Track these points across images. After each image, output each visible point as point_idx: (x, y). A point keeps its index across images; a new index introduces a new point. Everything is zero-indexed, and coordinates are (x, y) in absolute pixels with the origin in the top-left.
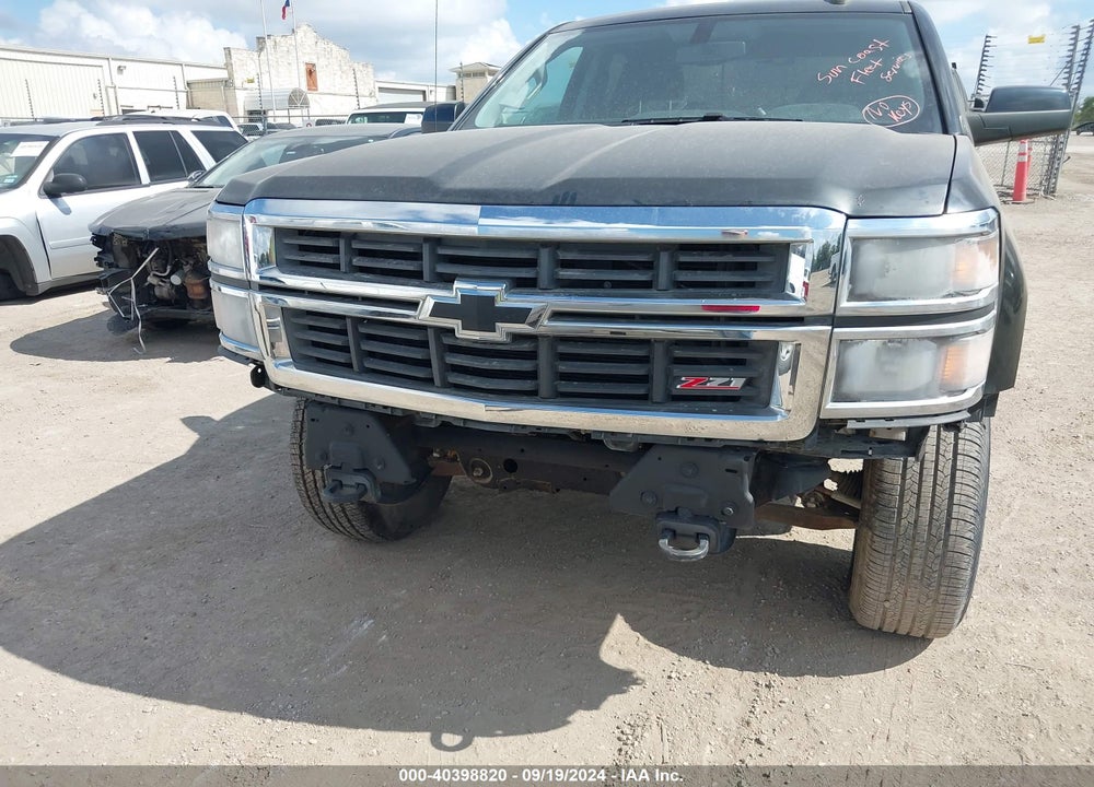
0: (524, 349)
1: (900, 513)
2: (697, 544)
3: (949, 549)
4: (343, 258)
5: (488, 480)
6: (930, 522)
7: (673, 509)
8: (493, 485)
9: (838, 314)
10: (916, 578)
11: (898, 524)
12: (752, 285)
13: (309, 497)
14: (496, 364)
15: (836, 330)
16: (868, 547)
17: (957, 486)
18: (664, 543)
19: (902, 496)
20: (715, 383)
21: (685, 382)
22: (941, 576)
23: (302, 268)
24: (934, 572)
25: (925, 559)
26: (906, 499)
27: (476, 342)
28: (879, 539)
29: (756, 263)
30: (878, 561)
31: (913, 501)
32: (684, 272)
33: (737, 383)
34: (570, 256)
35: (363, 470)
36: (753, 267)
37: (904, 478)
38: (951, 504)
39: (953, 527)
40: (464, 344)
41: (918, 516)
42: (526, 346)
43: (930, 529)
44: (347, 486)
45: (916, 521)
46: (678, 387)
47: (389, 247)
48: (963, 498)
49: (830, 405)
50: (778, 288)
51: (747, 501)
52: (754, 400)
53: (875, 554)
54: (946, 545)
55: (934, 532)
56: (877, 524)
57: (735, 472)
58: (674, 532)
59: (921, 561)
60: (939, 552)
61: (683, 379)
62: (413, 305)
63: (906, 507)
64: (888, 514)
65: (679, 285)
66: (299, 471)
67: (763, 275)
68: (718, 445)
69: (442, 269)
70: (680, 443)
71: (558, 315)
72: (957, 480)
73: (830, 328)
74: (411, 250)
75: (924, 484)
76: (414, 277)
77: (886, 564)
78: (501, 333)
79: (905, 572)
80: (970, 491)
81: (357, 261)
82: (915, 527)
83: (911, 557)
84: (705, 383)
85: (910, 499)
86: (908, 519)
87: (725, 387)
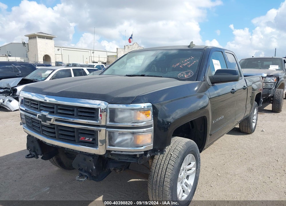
0: (52, 127)
1: (153, 177)
6: (160, 181)
11: (153, 180)
12: (93, 117)
14: (49, 130)
15: (107, 129)
21: (82, 138)
25: (159, 191)
26: (155, 174)
27: (44, 124)
31: (157, 175)
34: (60, 107)
35: (34, 151)
36: (93, 113)
37: (155, 168)
38: (165, 177)
39: (165, 183)
41: (157, 179)
45: (157, 181)
46: (80, 139)
48: (168, 176)
49: (108, 147)
52: (94, 144)
54: (163, 188)
55: (160, 184)
62: (35, 115)
63: (155, 176)
64: (151, 177)
65: (79, 115)
68: (88, 154)
69: (40, 108)
71: (56, 120)
72: (167, 171)
73: (105, 128)
75: (159, 170)
78: (47, 123)
80: (170, 174)
82: (156, 182)
83: (156, 190)
85: (156, 174)
86: (155, 180)
87: (88, 140)
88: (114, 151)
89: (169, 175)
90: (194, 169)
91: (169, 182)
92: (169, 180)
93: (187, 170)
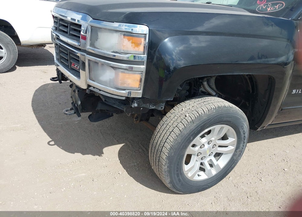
1: (155, 138)
9: (86, 50)
15: (86, 55)
31: (159, 136)
33: (78, 67)
37: (161, 128)
49: (88, 80)
54: (160, 154)
55: (159, 148)
75: (163, 132)
82: (156, 144)
84: (75, 66)
88: (94, 88)
89: (171, 140)
90: (232, 148)
91: (168, 150)
92: (169, 147)
93: (217, 146)
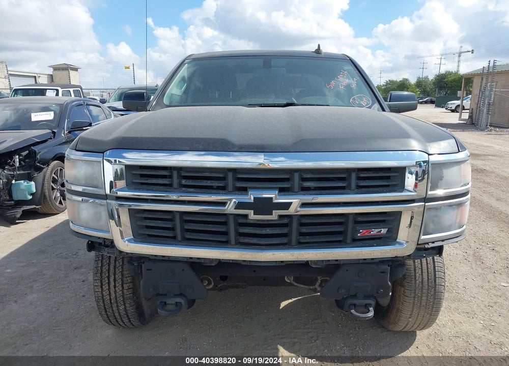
1: (415, 278)
2: (369, 311)
3: (437, 291)
4: (175, 180)
5: (211, 287)
6: (428, 281)
7: (354, 294)
8: (213, 289)
9: (427, 197)
10: (423, 306)
11: (415, 283)
12: (388, 186)
13: (105, 309)
14: (268, 231)
15: (426, 204)
16: (402, 295)
17: (436, 263)
18: (353, 311)
19: (415, 270)
20: (374, 232)
21: (362, 233)
22: (433, 303)
23: (141, 186)
24: (431, 302)
25: (427, 297)
26: (417, 271)
27: (259, 220)
28: (407, 291)
29: (390, 176)
30: (408, 301)
32: (362, 181)
33: (384, 231)
34: (309, 176)
35: (181, 295)
36: (388, 178)
38: (435, 271)
39: (437, 281)
40: (252, 222)
41: (423, 279)
42: (285, 221)
43: (428, 284)
44: (168, 304)
45: (422, 281)
46: (359, 235)
47: (207, 175)
48: (439, 268)
49: (423, 237)
50: (401, 187)
51: (389, 285)
52: (390, 238)
53: (406, 298)
54: (435, 290)
55: (430, 285)
56: (406, 284)
57: (384, 272)
58: (355, 305)
59: (426, 298)
60: (432, 293)
61: (361, 231)
62: (223, 204)
63: (417, 275)
64: (410, 279)
65: (359, 187)
66: (100, 295)
67: (395, 181)
68: (377, 261)
69: (240, 184)
70: (361, 262)
71: (304, 205)
72: (436, 261)
73: (424, 203)
74: (221, 176)
76: (222, 189)
77: (411, 301)
78: (275, 215)
79: (419, 304)
81: (184, 182)
83: (421, 297)
84: (370, 233)
85: (419, 271)
86: (419, 280)
87: (379, 233)
